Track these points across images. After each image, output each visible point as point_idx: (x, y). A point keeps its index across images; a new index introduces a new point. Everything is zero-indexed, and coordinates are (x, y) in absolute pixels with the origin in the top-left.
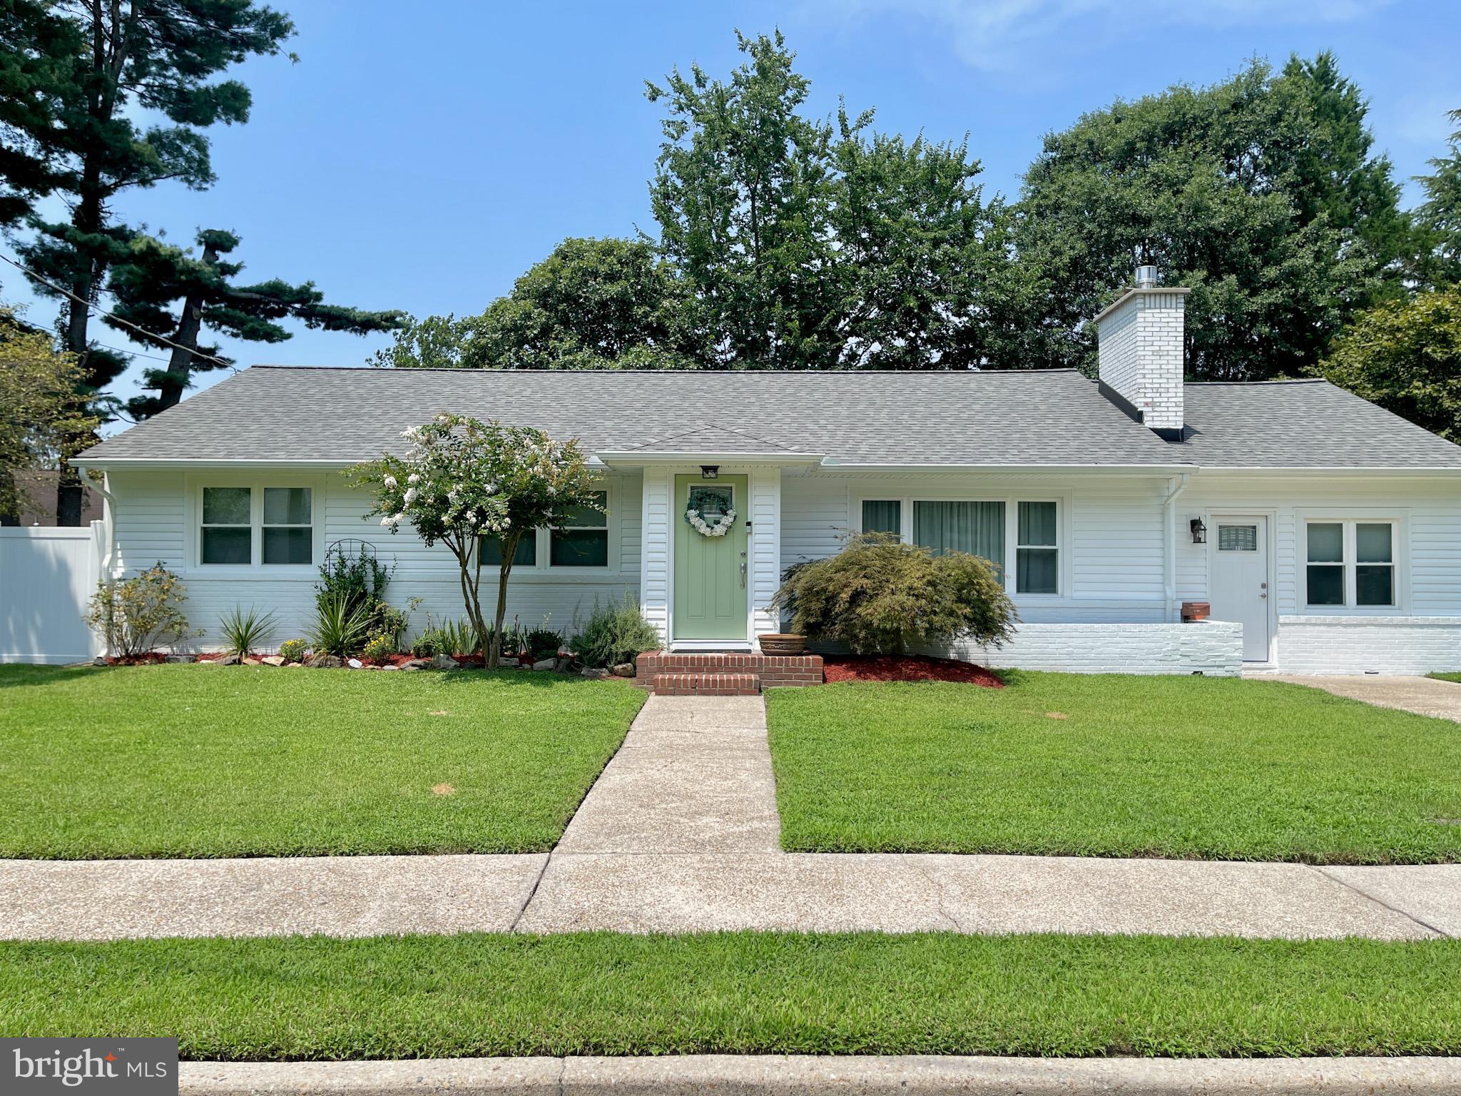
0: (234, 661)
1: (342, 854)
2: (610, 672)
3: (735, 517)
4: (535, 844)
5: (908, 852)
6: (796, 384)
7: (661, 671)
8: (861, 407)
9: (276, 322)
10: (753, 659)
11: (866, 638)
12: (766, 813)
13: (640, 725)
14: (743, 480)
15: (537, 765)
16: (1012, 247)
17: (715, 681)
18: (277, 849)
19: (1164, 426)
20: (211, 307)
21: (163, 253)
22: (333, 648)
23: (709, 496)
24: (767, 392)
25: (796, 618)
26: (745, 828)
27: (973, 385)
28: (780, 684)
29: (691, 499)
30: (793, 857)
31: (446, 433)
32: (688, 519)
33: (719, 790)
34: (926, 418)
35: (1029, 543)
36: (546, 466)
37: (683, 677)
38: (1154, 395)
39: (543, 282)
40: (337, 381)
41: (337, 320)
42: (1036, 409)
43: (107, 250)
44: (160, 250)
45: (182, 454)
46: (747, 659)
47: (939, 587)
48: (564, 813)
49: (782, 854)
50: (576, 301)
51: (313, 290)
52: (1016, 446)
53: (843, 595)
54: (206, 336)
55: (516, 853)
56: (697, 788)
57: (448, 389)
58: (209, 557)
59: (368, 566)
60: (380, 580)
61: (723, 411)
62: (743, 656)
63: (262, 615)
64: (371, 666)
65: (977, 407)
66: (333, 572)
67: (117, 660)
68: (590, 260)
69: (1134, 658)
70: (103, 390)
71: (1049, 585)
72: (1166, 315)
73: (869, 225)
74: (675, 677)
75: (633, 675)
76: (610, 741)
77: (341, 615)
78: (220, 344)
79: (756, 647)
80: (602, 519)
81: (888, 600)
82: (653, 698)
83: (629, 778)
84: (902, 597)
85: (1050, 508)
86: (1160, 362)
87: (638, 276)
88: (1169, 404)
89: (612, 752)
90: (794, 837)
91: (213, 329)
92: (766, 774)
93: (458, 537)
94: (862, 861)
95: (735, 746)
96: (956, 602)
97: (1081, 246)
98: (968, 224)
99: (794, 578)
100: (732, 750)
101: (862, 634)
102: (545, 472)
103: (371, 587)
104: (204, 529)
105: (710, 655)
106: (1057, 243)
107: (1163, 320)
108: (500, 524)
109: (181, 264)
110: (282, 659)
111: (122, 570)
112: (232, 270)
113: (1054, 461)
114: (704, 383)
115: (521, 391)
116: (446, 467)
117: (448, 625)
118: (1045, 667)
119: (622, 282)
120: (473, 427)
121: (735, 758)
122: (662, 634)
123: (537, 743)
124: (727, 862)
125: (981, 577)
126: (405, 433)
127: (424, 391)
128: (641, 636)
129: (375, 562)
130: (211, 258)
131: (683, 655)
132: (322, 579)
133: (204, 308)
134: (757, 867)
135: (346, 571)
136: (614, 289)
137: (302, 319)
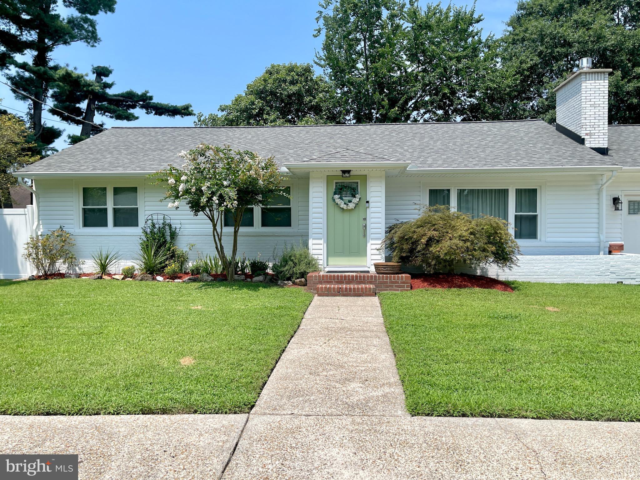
0: (99, 277)
1: (109, 413)
2: (293, 283)
3: (360, 199)
4: (239, 407)
5: (499, 417)
6: (390, 130)
7: (321, 283)
8: (426, 140)
9: (131, 111)
10: (372, 276)
11: (435, 265)
12: (392, 380)
13: (310, 314)
14: (364, 178)
15: (247, 343)
16: (499, 60)
17: (350, 289)
18: (66, 410)
19: (597, 146)
20: (100, 104)
21: (74, 76)
22: (149, 270)
23: (346, 187)
24: (375, 134)
25: (395, 253)
26: (379, 393)
27: (485, 128)
28: (387, 290)
29: (335, 189)
30: (418, 420)
31: (204, 155)
32: (334, 200)
33: (359, 361)
34: (462, 145)
35: (521, 212)
36: (256, 170)
37: (332, 286)
38: (591, 129)
39: (260, 86)
40: (153, 134)
41: (160, 110)
42: (522, 139)
43: (46, 75)
44: (72, 74)
45: (70, 170)
46: (368, 276)
47: (477, 236)
48: (261, 380)
49: (409, 417)
50: (275, 95)
51: (148, 95)
52: (514, 158)
53: (422, 240)
54: (98, 119)
55: (226, 413)
56: (345, 359)
57: (209, 136)
58: (86, 224)
59: (167, 227)
60: (173, 235)
61: (352, 144)
62: (366, 274)
63: (113, 253)
64: (168, 280)
65: (489, 139)
66: (149, 230)
67: (41, 276)
68: (282, 74)
69: (583, 275)
70: (51, 146)
71: (533, 235)
72: (598, 84)
73: (424, 52)
74: (328, 286)
75: (305, 285)
76: (292, 325)
77: (152, 254)
78: (104, 122)
79: (373, 269)
80: (288, 201)
81: (448, 243)
82: (316, 298)
83: (303, 352)
84: (456, 241)
85: (533, 192)
86: (595, 111)
87: (306, 81)
88: (600, 134)
89: (292, 333)
90: (417, 404)
91: (101, 115)
92: (387, 349)
93: (210, 211)
94: (468, 425)
95: (365, 329)
96: (486, 243)
97: (537, 60)
98: (475, 50)
99: (393, 232)
100: (364, 331)
101: (433, 263)
102: (256, 174)
103: (168, 238)
104: (84, 209)
105: (347, 274)
106: (524, 58)
107: (596, 87)
108: (232, 204)
109: (83, 82)
110: (123, 276)
111: (42, 230)
112: (109, 86)
113: (537, 165)
114: (341, 131)
115: (246, 137)
116: (202, 172)
117: (208, 258)
118: (532, 279)
119: (298, 85)
120: (217, 151)
121: (366, 337)
122: (321, 262)
123: (249, 328)
124: (372, 424)
125: (501, 229)
126: (180, 154)
127: (197, 138)
128: (309, 264)
129: (171, 225)
130: (99, 80)
131: (332, 274)
132: (143, 234)
133: (97, 105)
134: (393, 430)
135: (155, 230)
136: (294, 89)
137: (144, 110)
